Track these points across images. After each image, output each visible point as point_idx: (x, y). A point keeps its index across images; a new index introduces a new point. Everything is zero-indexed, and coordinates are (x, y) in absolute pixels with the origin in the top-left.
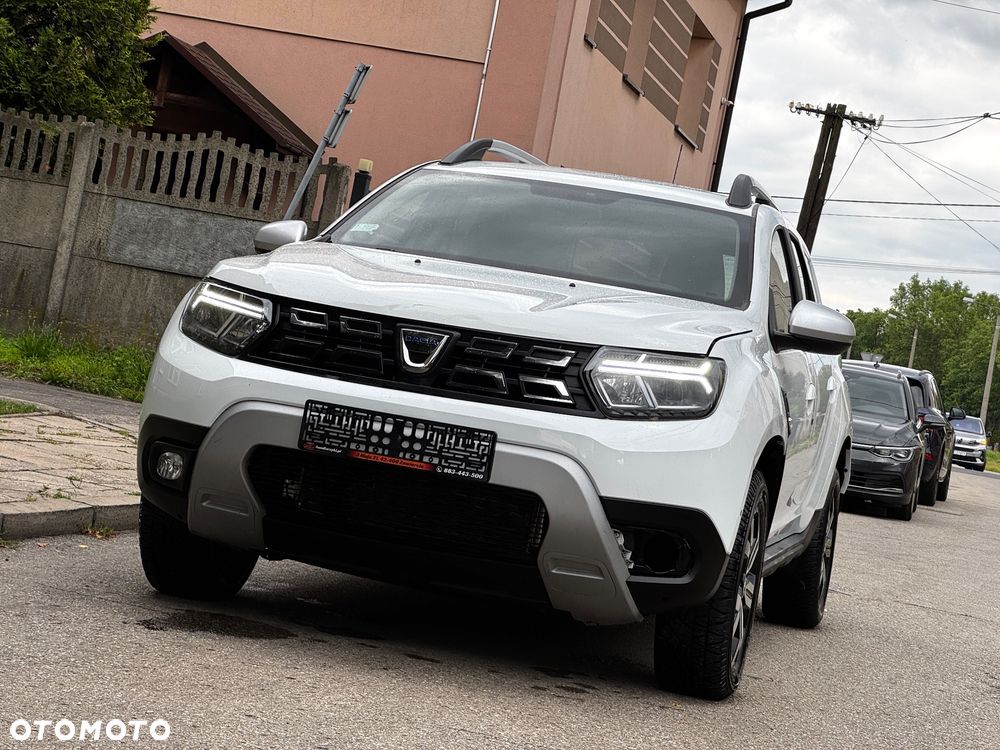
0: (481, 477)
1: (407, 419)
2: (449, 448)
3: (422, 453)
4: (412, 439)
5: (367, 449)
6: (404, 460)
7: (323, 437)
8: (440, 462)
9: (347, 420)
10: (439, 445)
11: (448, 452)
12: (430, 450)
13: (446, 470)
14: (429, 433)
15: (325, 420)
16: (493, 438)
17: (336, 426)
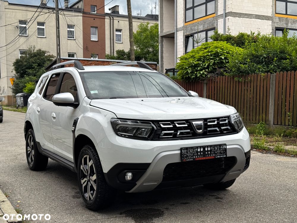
0: (225, 156)
1: (205, 146)
2: (216, 151)
3: (211, 154)
4: (208, 151)
5: (198, 157)
6: (207, 158)
7: (186, 157)
8: (215, 155)
9: (191, 150)
10: (214, 150)
11: (216, 152)
12: (212, 153)
13: (218, 157)
14: (211, 148)
15: (186, 152)
16: (225, 145)
17: (189, 153)
